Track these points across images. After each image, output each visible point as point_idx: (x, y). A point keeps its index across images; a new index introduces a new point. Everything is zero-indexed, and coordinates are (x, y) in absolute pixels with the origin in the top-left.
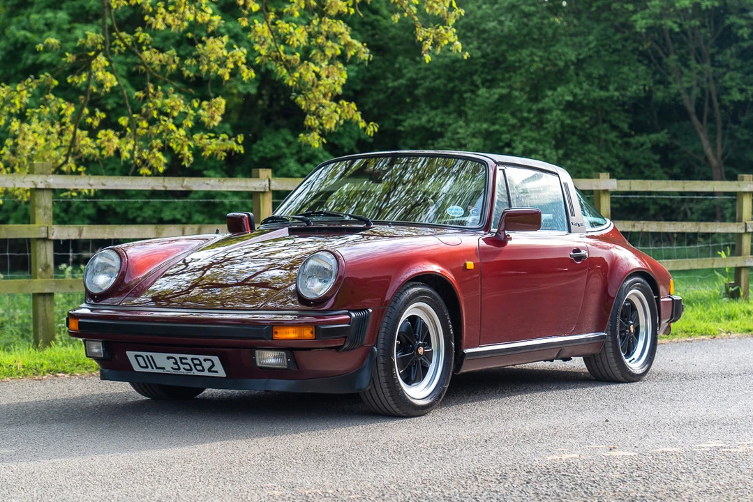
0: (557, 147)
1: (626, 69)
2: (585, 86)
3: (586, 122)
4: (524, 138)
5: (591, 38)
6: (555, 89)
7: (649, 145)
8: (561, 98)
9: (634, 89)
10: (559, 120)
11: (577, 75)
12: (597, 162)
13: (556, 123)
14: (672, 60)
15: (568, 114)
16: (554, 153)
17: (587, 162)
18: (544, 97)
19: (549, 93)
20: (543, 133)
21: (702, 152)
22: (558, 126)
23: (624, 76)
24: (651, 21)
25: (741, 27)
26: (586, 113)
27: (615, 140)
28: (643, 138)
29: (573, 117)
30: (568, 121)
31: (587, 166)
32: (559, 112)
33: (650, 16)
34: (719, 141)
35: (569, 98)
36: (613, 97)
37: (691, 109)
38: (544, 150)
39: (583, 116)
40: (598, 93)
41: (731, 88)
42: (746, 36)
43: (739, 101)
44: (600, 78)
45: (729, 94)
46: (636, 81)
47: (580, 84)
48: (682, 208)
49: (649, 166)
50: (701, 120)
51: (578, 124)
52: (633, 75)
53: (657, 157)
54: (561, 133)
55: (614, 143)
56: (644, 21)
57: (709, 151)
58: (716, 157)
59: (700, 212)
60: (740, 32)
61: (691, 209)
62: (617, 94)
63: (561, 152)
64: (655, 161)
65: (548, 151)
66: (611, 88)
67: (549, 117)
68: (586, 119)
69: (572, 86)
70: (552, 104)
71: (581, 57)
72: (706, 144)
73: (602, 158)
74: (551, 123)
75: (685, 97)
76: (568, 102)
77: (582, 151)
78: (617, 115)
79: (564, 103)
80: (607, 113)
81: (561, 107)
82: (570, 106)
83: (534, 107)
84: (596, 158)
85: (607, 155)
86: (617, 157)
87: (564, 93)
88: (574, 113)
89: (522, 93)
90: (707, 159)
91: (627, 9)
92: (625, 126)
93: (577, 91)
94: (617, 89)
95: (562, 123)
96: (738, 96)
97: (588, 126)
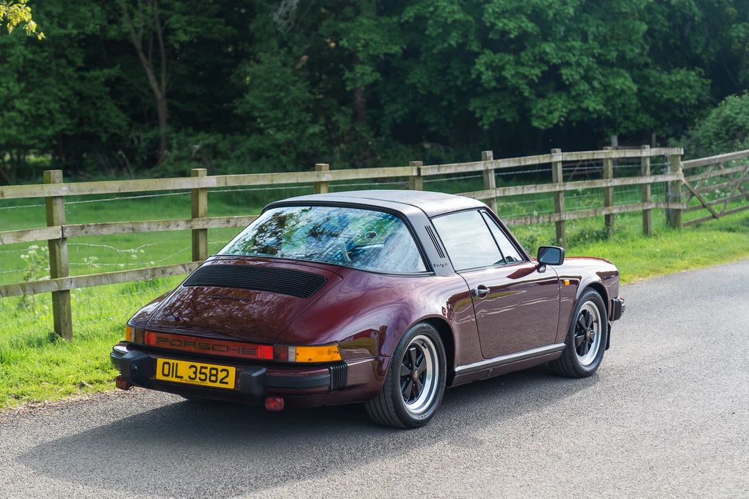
0: (19, 81)
1: (83, 9)
2: (46, 23)
3: (46, 57)
7: (103, 80)
8: (22, 34)
9: (91, 28)
10: (22, 54)
11: (37, 12)
12: (56, 94)
13: (18, 57)
15: (29, 48)
16: (18, 87)
17: (46, 93)
20: (6, 66)
21: (147, 85)
22: (21, 60)
23: (80, 15)
26: (46, 48)
27: (71, 73)
28: (96, 73)
29: (34, 53)
30: (31, 56)
31: (46, 98)
32: (22, 48)
34: (163, 76)
36: (70, 35)
37: (138, 46)
38: (8, 83)
39: (43, 52)
40: (57, 31)
41: (177, 29)
43: (184, 42)
44: (60, 16)
45: (175, 35)
46: (92, 20)
47: (40, 21)
48: (130, 136)
49: (99, 98)
50: (146, 55)
51: (39, 59)
52: (89, 14)
53: (108, 89)
54: (23, 67)
55: (70, 77)
57: (154, 85)
58: (161, 91)
59: (148, 141)
61: (138, 138)
62: (75, 31)
63: (23, 85)
64: (106, 94)
65: (11, 84)
66: (70, 26)
67: (12, 51)
68: (45, 54)
70: (15, 40)
72: (152, 78)
73: (60, 90)
74: (14, 57)
75: (133, 35)
76: (29, 38)
77: (42, 84)
78: (73, 51)
79: (26, 38)
80: (64, 49)
81: (24, 42)
82: (30, 41)
84: (55, 90)
85: (64, 87)
86: (73, 89)
88: (34, 48)
90: (151, 91)
92: (80, 62)
94: (74, 28)
95: (25, 57)
96: (184, 38)
97: (47, 61)
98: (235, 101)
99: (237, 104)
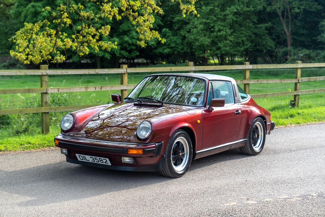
0: (230, 29)
2: (241, 6)
3: (242, 19)
4: (218, 25)
6: (230, 7)
7: (264, 28)
8: (232, 10)
9: (259, 7)
10: (231, 18)
11: (239, 2)
12: (245, 34)
15: (235, 16)
16: (229, 31)
17: (242, 34)
18: (227, 10)
19: (228, 8)
20: (225, 23)
21: (283, 30)
22: (231, 21)
23: (256, 2)
26: (241, 16)
27: (252, 26)
28: (262, 25)
29: (237, 18)
30: (235, 19)
31: (241, 35)
32: (231, 16)
34: (290, 26)
35: (236, 11)
36: (251, 10)
37: (280, 14)
38: (226, 29)
39: (240, 17)
40: (246, 9)
41: (295, 7)
43: (298, 12)
44: (248, 3)
45: (294, 10)
46: (260, 4)
47: (239, 5)
48: (276, 51)
49: (264, 35)
50: (283, 18)
51: (238, 20)
53: (267, 32)
54: (232, 23)
55: (251, 27)
57: (286, 30)
58: (288, 32)
59: (282, 52)
61: (279, 51)
62: (253, 9)
63: (232, 30)
64: (266, 34)
66: (251, 7)
67: (228, 17)
68: (241, 18)
69: (236, 6)
70: (229, 13)
72: (285, 27)
73: (247, 32)
74: (229, 20)
75: (278, 10)
76: (235, 12)
77: (240, 30)
78: (253, 16)
79: (234, 12)
80: (249, 16)
81: (232, 14)
82: (235, 13)
83: (223, 14)
84: (245, 32)
85: (249, 31)
86: (253, 31)
87: (234, 9)
88: (237, 16)
89: (218, 8)
90: (285, 32)
92: (255, 20)
93: (239, 8)
94: (253, 7)
95: (233, 20)
96: (297, 10)
97: (242, 21)
98: (318, 36)
99: (319, 38)
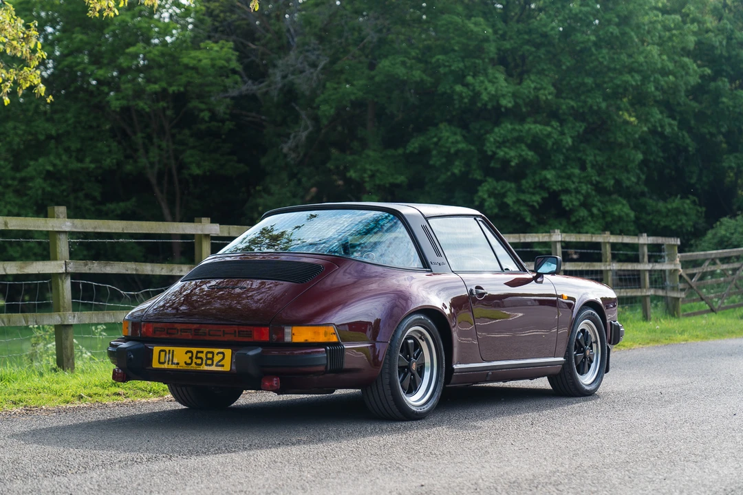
0: (38, 212)
1: (99, 145)
2: (64, 158)
3: (65, 190)
4: (7, 203)
5: (69, 115)
6: (36, 160)
7: (119, 212)
8: (41, 168)
9: (108, 162)
10: (41, 187)
11: (57, 148)
13: (37, 190)
14: (139, 138)
15: (48, 182)
18: (28, 166)
19: (32, 163)
20: (25, 199)
22: (40, 192)
23: (98, 150)
24: (124, 102)
25: (202, 110)
26: (64, 182)
27: (88, 206)
28: (112, 206)
29: (53, 186)
30: (49, 189)
32: (40, 181)
33: (123, 98)
35: (50, 168)
36: (87, 169)
37: (154, 181)
39: (62, 185)
40: (75, 165)
41: (191, 164)
42: (207, 118)
43: (198, 175)
44: (79, 150)
45: (189, 169)
46: (109, 154)
47: (58, 156)
50: (162, 192)
51: (57, 191)
52: (106, 149)
54: (42, 199)
55: (87, 210)
56: (118, 102)
60: (202, 114)
62: (93, 166)
66: (88, 160)
67: (30, 184)
68: (64, 187)
69: (52, 158)
70: (34, 173)
71: (60, 132)
72: (166, 212)
74: (33, 190)
75: (149, 170)
76: (48, 172)
78: (90, 185)
79: (45, 172)
80: (81, 183)
81: (43, 176)
82: (49, 175)
83: (18, 175)
87: (44, 163)
88: (53, 182)
89: (7, 163)
91: (103, 91)
92: (97, 194)
93: (57, 162)
94: (91, 162)
95: (43, 189)
96: (196, 171)
97: (65, 194)
